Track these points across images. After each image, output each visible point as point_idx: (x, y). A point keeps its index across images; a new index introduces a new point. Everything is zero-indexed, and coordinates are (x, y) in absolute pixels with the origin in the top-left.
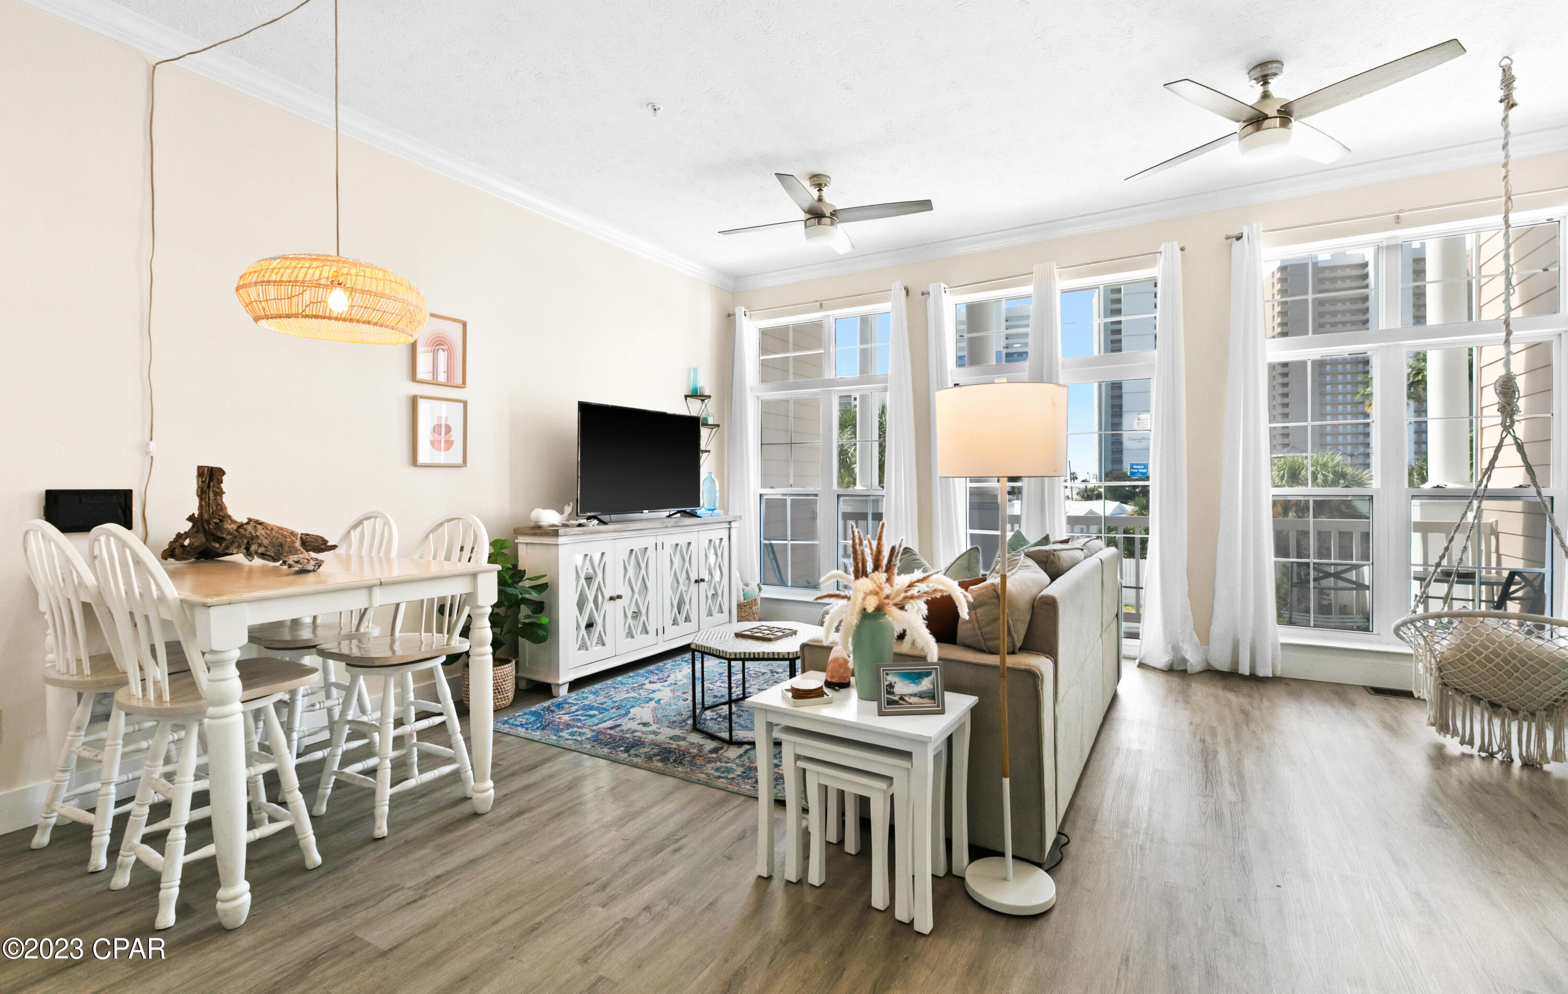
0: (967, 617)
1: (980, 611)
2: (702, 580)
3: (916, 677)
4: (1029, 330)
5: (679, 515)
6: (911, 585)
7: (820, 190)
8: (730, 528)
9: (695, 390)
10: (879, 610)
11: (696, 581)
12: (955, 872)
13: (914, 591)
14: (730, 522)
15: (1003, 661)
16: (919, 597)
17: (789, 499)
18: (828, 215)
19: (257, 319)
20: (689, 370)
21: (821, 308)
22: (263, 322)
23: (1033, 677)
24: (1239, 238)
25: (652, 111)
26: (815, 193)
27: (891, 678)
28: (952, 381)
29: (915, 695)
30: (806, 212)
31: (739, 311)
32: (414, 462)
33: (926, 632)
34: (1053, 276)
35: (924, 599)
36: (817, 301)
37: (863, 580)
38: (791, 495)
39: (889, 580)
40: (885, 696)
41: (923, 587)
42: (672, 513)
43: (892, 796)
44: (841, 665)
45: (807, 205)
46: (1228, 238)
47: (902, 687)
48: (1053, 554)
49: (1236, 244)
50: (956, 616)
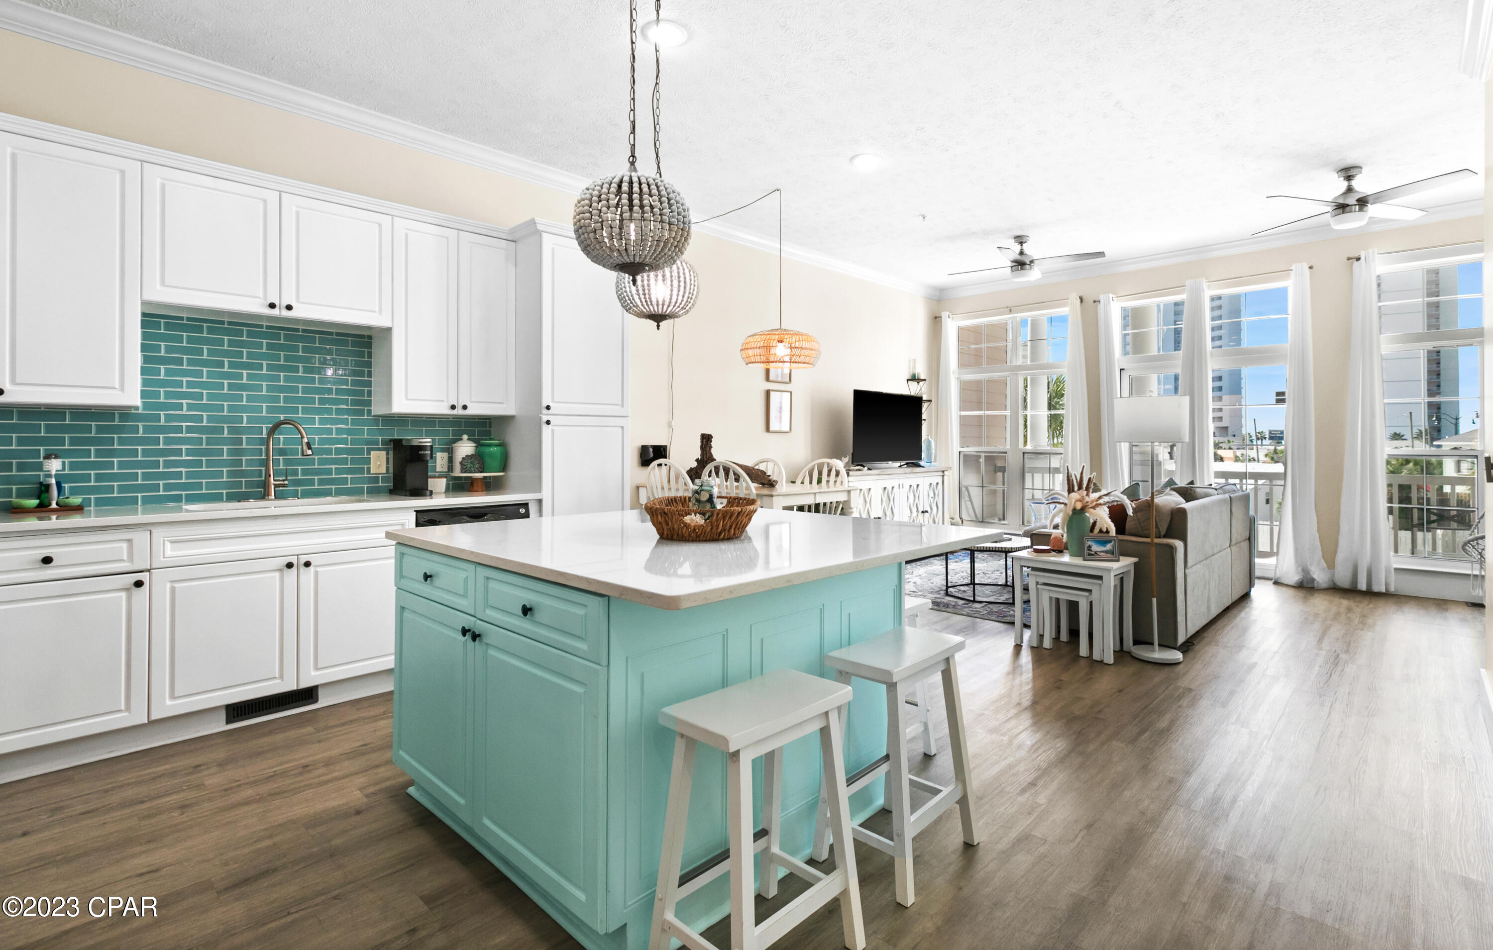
0: (1132, 515)
1: (1139, 514)
2: (927, 512)
3: (1104, 543)
4: (1182, 326)
5: (905, 466)
6: (1100, 498)
7: (1022, 245)
8: (943, 476)
9: (914, 375)
10: (1083, 509)
11: (923, 512)
12: (1125, 649)
13: (1101, 501)
14: (943, 472)
15: (1152, 540)
16: (1104, 504)
17: (983, 455)
18: (1028, 263)
19: (747, 364)
20: (910, 361)
21: (1011, 312)
22: (749, 365)
23: (1172, 549)
24: (1358, 259)
25: (922, 218)
26: (1017, 248)
27: (1090, 543)
28: (1119, 367)
29: (1103, 552)
30: (1012, 262)
31: (945, 315)
32: (768, 429)
33: (1109, 521)
34: (1203, 288)
35: (1107, 505)
36: (1008, 307)
37: (1073, 494)
38: (984, 452)
39: (1087, 495)
40: (1087, 552)
41: (1106, 499)
42: (902, 464)
43: (1091, 603)
44: (1058, 541)
45: (1012, 258)
46: (1349, 259)
47: (1095, 548)
48: (1191, 490)
49: (1356, 263)
50: (1126, 514)
